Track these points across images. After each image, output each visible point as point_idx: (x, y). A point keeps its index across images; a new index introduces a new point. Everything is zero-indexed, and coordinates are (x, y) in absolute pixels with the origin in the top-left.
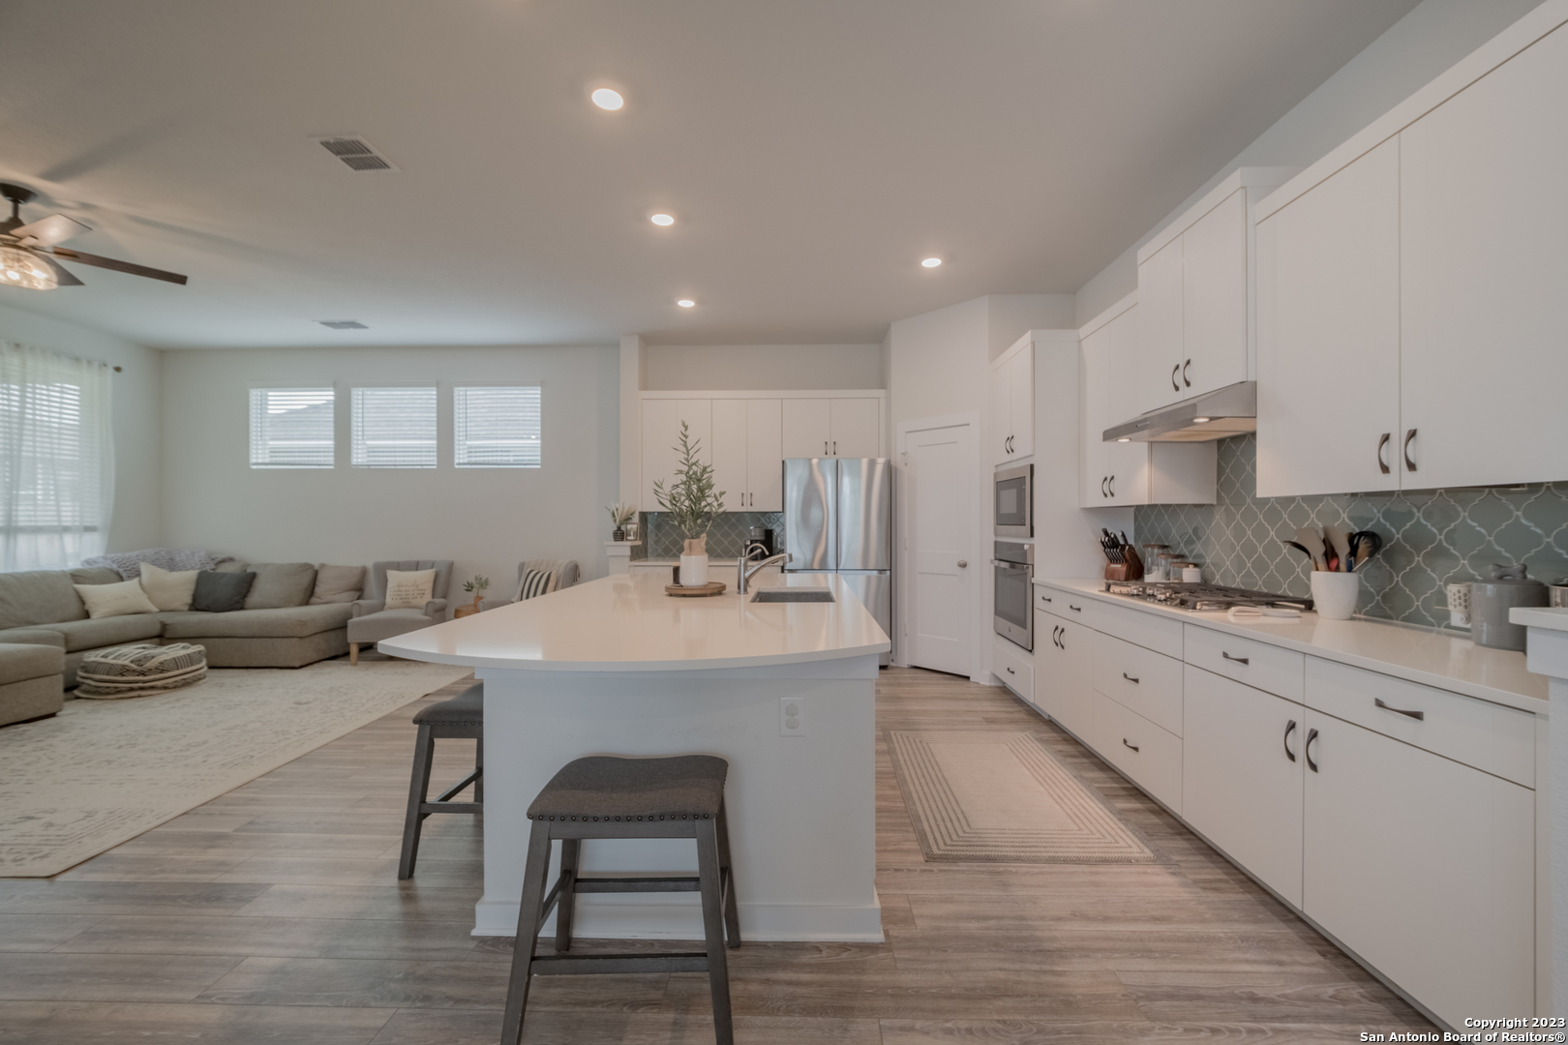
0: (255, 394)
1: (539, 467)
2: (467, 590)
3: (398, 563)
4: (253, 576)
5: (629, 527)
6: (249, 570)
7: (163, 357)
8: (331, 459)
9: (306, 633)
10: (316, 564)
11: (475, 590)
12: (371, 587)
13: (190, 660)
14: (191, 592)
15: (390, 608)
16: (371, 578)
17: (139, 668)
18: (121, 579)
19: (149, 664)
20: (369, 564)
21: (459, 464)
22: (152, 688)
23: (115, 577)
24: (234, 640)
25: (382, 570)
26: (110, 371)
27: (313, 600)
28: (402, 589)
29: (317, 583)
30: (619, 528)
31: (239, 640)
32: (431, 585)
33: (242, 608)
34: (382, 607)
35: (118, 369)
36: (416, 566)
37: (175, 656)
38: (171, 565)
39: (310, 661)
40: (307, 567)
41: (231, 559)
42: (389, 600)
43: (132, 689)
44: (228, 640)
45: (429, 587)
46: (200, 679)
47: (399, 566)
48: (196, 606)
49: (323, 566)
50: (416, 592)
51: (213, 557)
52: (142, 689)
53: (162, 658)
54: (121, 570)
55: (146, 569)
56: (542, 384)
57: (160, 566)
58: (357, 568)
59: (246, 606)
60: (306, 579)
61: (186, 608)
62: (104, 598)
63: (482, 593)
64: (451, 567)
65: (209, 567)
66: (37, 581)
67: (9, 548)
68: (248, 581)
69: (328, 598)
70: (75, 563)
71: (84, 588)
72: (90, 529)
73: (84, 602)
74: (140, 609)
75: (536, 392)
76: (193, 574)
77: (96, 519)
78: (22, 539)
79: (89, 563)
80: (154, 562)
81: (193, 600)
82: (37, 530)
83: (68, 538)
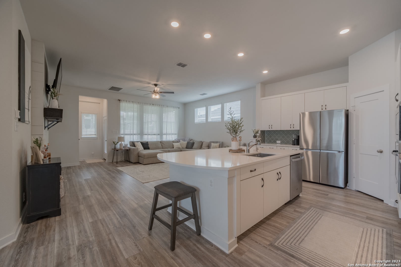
0: (195, 109)
5: (257, 134)
7: (185, 105)
8: (205, 121)
21: (225, 120)
25: (211, 143)
26: (178, 108)
27: (202, 148)
29: (203, 145)
30: (255, 135)
33: (192, 149)
35: (179, 108)
36: (217, 142)
38: (184, 140)
40: (201, 141)
41: (192, 140)
47: (214, 142)
49: (204, 141)
50: (216, 147)
51: (190, 139)
54: (178, 141)
55: (181, 141)
56: (241, 100)
58: (208, 142)
60: (201, 144)
61: (185, 148)
62: (176, 145)
64: (223, 143)
65: (189, 141)
66: (169, 142)
67: (166, 137)
68: (193, 144)
69: (204, 148)
70: (174, 139)
71: (174, 144)
72: (175, 134)
73: (173, 146)
74: (179, 147)
75: (239, 102)
76: (186, 142)
77: (176, 132)
78: (168, 136)
79: (175, 139)
80: (183, 140)
81: (186, 146)
82: (169, 134)
83: (173, 135)
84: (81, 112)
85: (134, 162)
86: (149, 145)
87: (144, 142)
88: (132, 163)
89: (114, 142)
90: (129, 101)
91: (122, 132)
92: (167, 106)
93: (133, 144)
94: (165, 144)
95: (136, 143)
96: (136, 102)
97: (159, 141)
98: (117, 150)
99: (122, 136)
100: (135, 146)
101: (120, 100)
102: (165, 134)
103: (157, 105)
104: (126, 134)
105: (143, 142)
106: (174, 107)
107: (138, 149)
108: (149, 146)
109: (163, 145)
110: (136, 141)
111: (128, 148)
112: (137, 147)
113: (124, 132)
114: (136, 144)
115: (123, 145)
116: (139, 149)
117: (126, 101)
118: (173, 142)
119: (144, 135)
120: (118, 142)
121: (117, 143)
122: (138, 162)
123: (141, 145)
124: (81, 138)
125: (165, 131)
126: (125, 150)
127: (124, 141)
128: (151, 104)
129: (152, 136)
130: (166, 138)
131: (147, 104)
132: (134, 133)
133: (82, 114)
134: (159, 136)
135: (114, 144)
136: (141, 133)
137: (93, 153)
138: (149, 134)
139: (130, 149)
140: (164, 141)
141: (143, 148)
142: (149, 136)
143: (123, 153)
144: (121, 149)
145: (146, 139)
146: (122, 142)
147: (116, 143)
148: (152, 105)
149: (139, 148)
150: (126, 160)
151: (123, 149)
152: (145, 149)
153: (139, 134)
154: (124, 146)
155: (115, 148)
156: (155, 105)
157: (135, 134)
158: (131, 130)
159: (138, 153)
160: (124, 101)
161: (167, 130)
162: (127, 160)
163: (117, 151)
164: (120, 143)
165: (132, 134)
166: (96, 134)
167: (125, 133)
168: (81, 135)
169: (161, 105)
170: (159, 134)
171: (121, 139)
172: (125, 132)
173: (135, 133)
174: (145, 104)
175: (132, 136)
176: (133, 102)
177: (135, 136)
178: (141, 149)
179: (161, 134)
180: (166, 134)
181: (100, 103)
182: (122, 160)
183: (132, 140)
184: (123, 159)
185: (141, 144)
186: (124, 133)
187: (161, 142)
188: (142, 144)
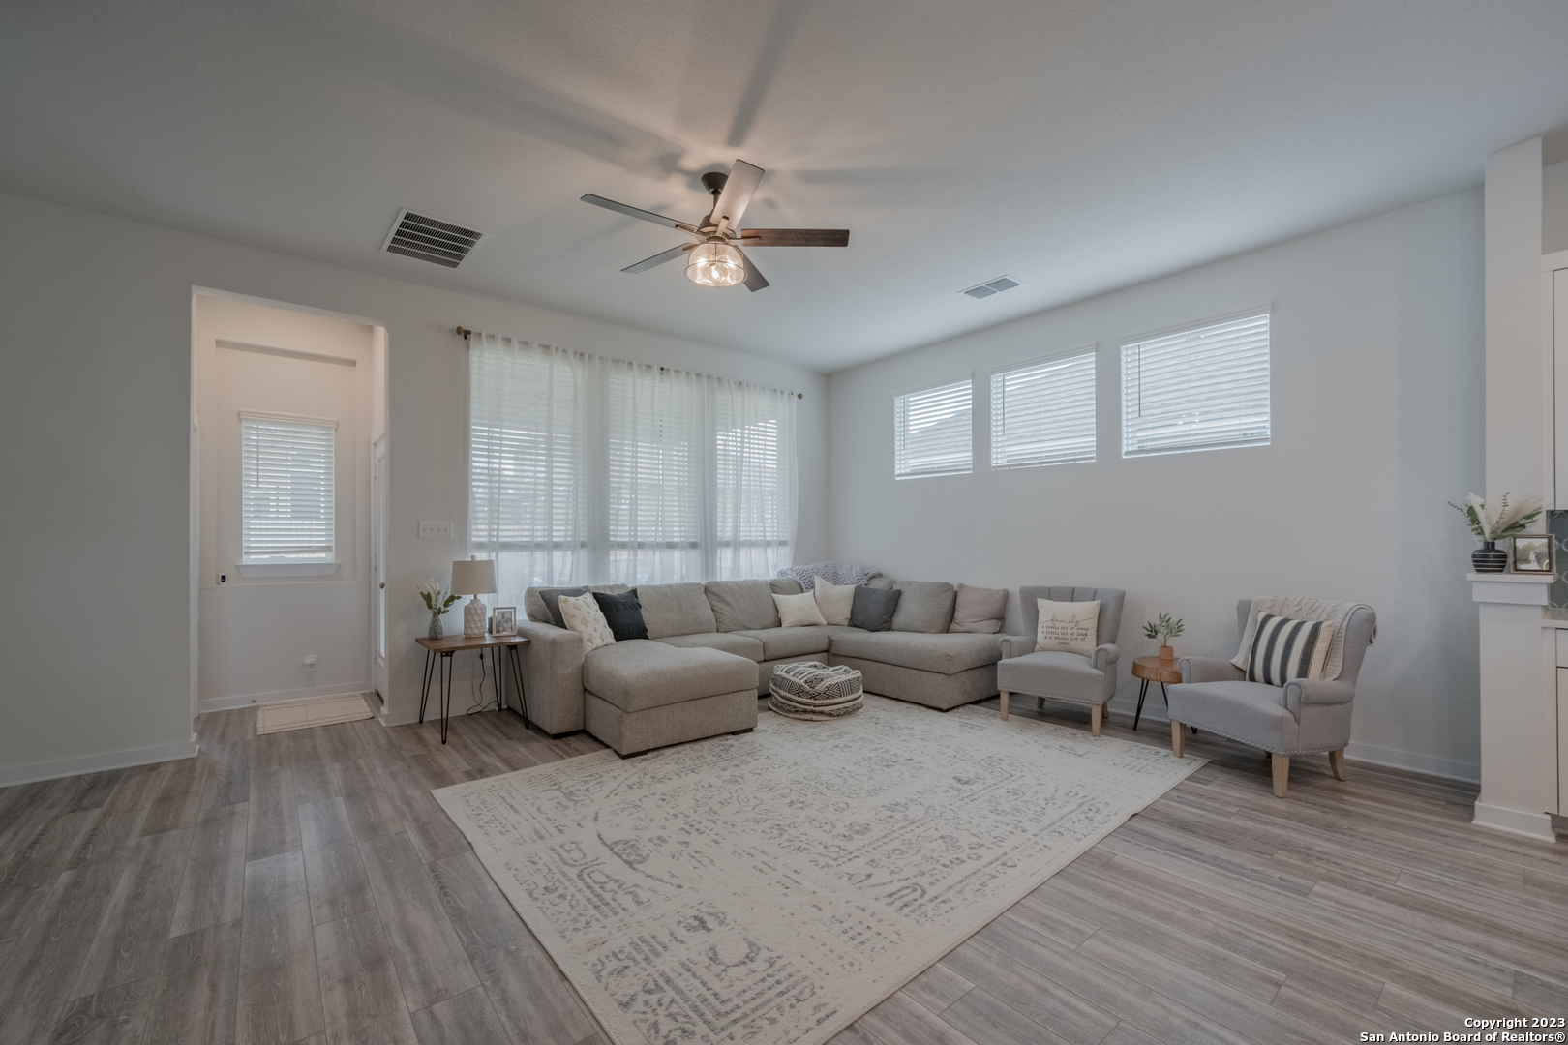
0: (898, 401)
1: (1269, 444)
2: (1149, 636)
3: (1049, 589)
4: (899, 594)
5: (1518, 543)
6: (895, 588)
7: (830, 383)
8: (968, 465)
9: (954, 670)
10: (955, 583)
11: (1159, 636)
12: (1017, 616)
13: (850, 687)
14: (850, 607)
15: (1044, 650)
16: (1016, 603)
17: (811, 691)
18: (802, 591)
19: (820, 687)
20: (1015, 589)
21: (1127, 453)
22: (821, 713)
23: (798, 588)
24: (886, 665)
25: (1031, 597)
26: (796, 398)
27: (953, 626)
28: (1057, 625)
29: (957, 606)
30: (1489, 548)
31: (890, 667)
32: (1095, 622)
33: (890, 629)
34: (1031, 648)
35: (800, 396)
36: (1072, 595)
37: (839, 681)
38: (836, 580)
39: (956, 705)
40: (947, 587)
41: (880, 575)
42: (1040, 637)
43: (805, 712)
44: (880, 665)
45: (1092, 625)
46: (858, 709)
47: (1051, 594)
48: (854, 623)
49: (962, 586)
50: (1075, 631)
51: (866, 572)
52: (813, 712)
53: (829, 682)
54: (802, 582)
55: (818, 581)
56: (1273, 308)
57: (828, 579)
58: (998, 591)
59: (893, 627)
60: (947, 602)
61: (847, 623)
62: (793, 606)
63: (1172, 642)
64: (1121, 598)
65: (863, 582)
66: (750, 589)
67: (735, 560)
68: (894, 599)
69: (969, 626)
70: (772, 575)
71: (778, 597)
72: (782, 543)
73: (778, 611)
74: (814, 621)
75: (1262, 323)
76: (851, 588)
77: (787, 534)
78: (743, 552)
79: (781, 573)
80: (824, 576)
81: (852, 615)
82: (752, 544)
83: (770, 551)
84: (239, 415)
85: (553, 732)
86: (642, 611)
87: (615, 593)
88: (541, 732)
89: (427, 598)
90: (526, 343)
91: (479, 532)
92: (740, 384)
93: (549, 607)
94: (729, 599)
95: (566, 601)
96: (565, 351)
97: (693, 581)
98: (449, 653)
99: (481, 556)
100: (560, 623)
101: (466, 334)
102: (726, 544)
103: (688, 373)
104: (507, 546)
105: (609, 593)
106: (775, 391)
107: (580, 640)
108: (647, 616)
109: (720, 604)
110: (567, 586)
111: (521, 633)
112: (573, 629)
113: (490, 530)
114: (567, 605)
115: (484, 614)
116: (589, 640)
117: (508, 340)
118: (775, 587)
119: (612, 552)
120: (452, 598)
121: (447, 604)
122: (581, 727)
123: (601, 616)
124: (237, 567)
125: (730, 524)
126: (499, 646)
127: (492, 589)
128: (649, 367)
129: (658, 553)
130: (730, 568)
131: (631, 363)
132: (551, 536)
133: (244, 424)
134: (694, 555)
135: (430, 607)
136: (597, 542)
137: (310, 659)
138: (641, 546)
139: (528, 643)
140: (727, 587)
141: (608, 633)
142: (640, 554)
143: (488, 661)
144: (470, 640)
145: (626, 572)
146: (479, 596)
147: (440, 604)
148: (657, 371)
149: (585, 636)
150: (504, 707)
151: (488, 640)
152: (621, 634)
153: (583, 545)
154: (491, 620)
155: (435, 636)
156: (677, 371)
157: (557, 546)
158: (533, 524)
159: (583, 671)
160: (492, 336)
161: (736, 522)
162: (509, 708)
163: (447, 659)
164: (467, 599)
165: (539, 546)
166: (333, 544)
167: (498, 536)
168: (238, 549)
169: (709, 377)
170: (693, 545)
171: (472, 576)
172: (498, 530)
173: (558, 536)
174: (616, 362)
175: (539, 555)
176: (547, 348)
177: (557, 555)
178: (598, 642)
179: (705, 544)
180: (736, 544)
181: (353, 363)
182: (479, 709)
183: (539, 582)
184: (488, 702)
185: (596, 606)
186: (490, 536)
187: (707, 590)
188: (605, 603)
